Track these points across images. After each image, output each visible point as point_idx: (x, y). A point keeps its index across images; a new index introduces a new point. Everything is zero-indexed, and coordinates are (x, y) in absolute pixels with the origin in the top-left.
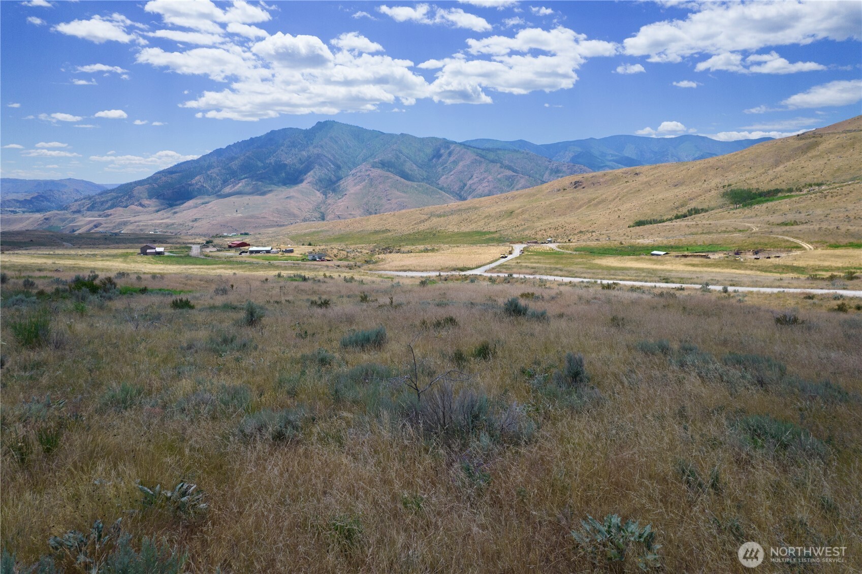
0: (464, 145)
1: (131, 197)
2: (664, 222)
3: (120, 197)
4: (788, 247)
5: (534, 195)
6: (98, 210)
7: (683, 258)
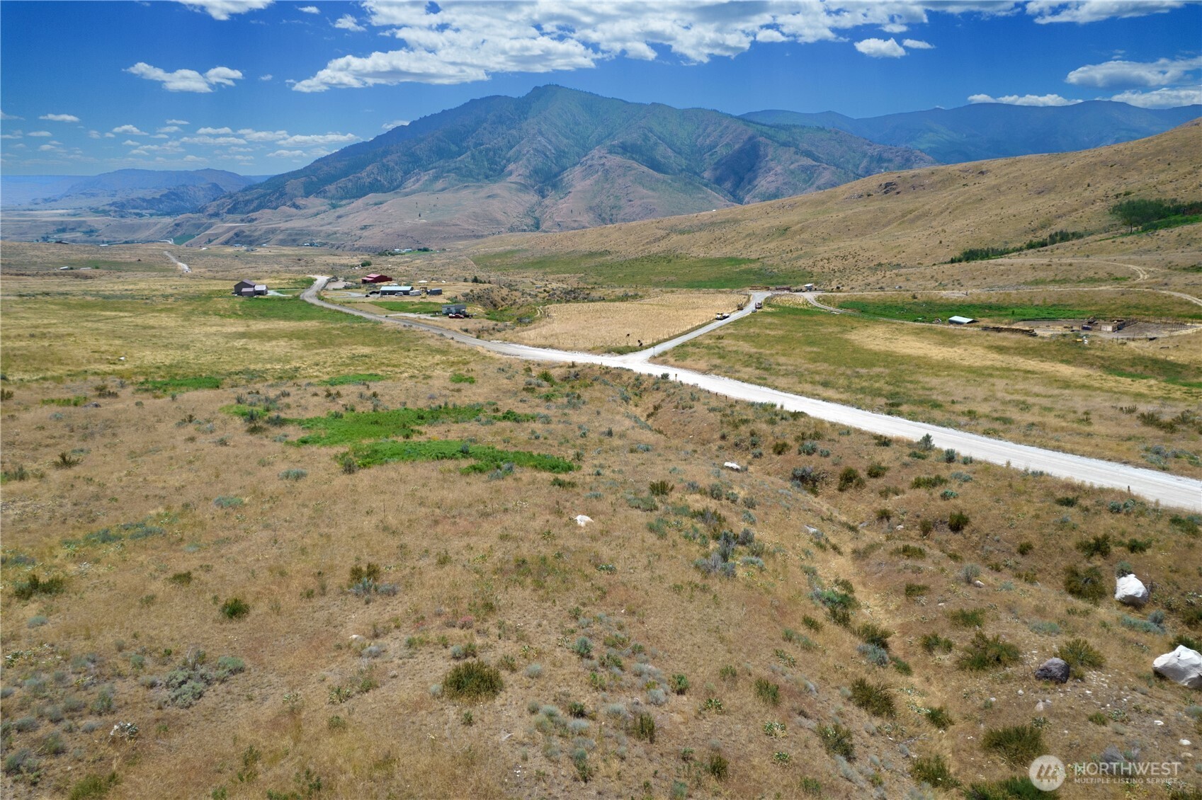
0: (744, 119)
1: (282, 195)
2: (1008, 253)
3: (269, 194)
4: (1184, 316)
5: (824, 203)
6: (242, 213)
7: (993, 334)
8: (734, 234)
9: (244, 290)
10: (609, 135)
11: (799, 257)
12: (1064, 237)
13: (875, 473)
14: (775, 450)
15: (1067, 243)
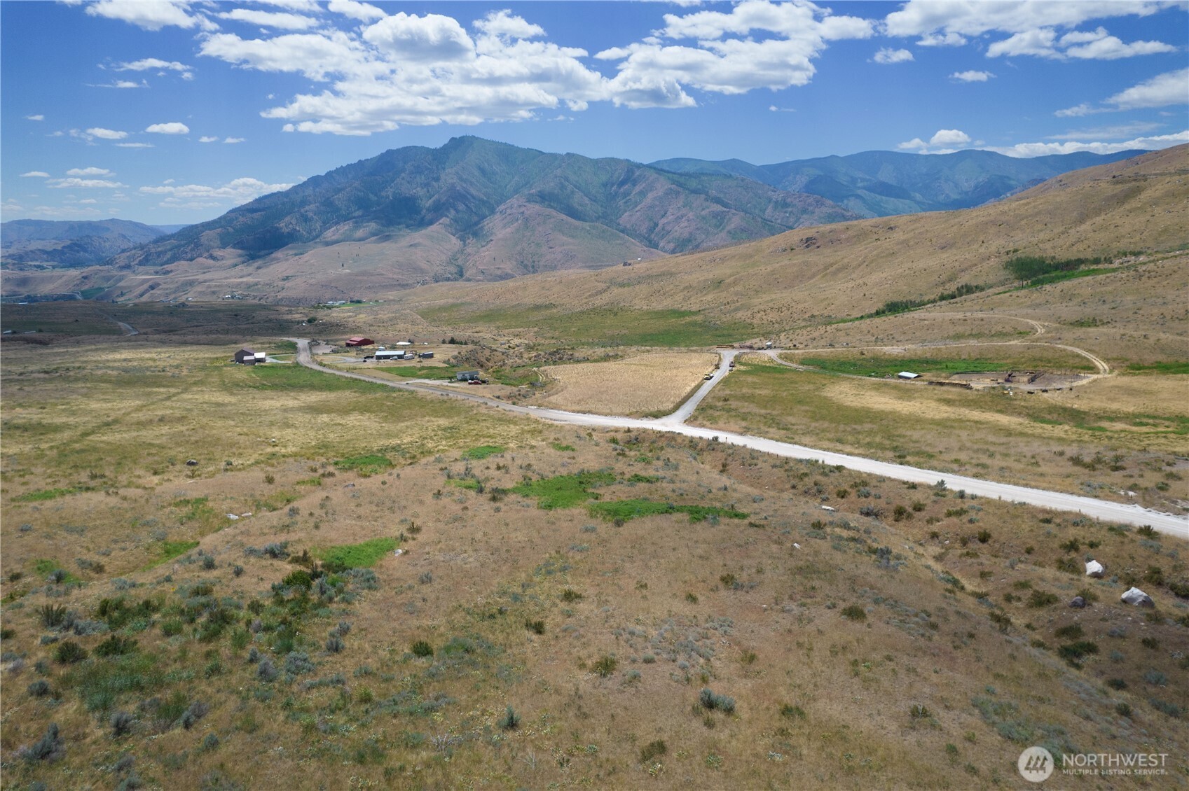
0: (655, 168)
1: (197, 245)
2: (924, 305)
3: (183, 246)
4: (1077, 368)
5: (751, 256)
6: (154, 265)
7: (938, 387)
8: (672, 286)
9: (246, 358)
10: (526, 184)
11: (736, 310)
12: (968, 289)
13: (918, 508)
14: (838, 495)
15: (973, 296)
